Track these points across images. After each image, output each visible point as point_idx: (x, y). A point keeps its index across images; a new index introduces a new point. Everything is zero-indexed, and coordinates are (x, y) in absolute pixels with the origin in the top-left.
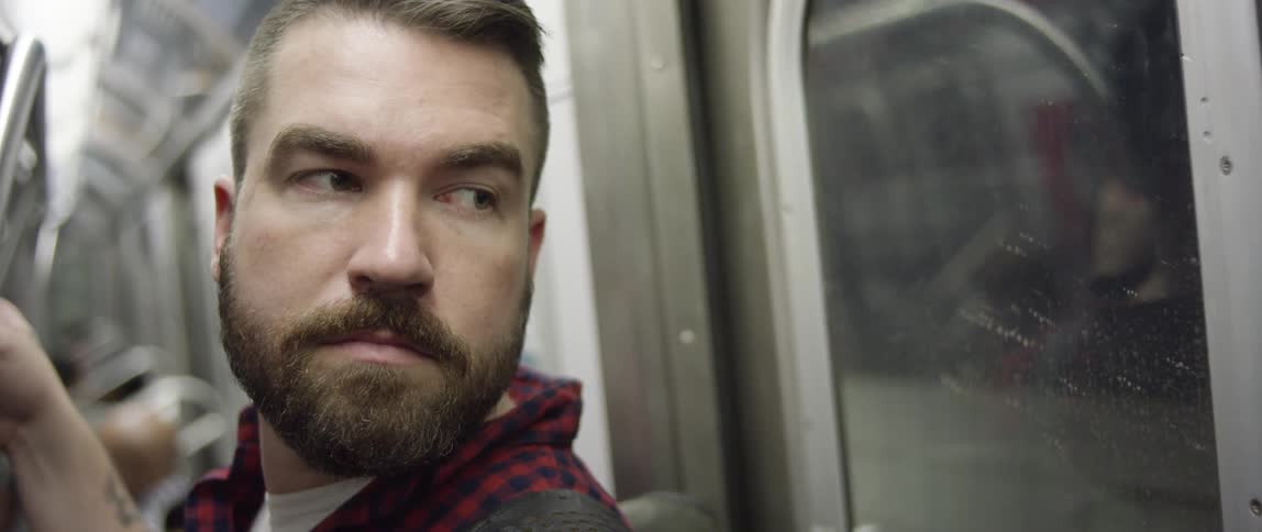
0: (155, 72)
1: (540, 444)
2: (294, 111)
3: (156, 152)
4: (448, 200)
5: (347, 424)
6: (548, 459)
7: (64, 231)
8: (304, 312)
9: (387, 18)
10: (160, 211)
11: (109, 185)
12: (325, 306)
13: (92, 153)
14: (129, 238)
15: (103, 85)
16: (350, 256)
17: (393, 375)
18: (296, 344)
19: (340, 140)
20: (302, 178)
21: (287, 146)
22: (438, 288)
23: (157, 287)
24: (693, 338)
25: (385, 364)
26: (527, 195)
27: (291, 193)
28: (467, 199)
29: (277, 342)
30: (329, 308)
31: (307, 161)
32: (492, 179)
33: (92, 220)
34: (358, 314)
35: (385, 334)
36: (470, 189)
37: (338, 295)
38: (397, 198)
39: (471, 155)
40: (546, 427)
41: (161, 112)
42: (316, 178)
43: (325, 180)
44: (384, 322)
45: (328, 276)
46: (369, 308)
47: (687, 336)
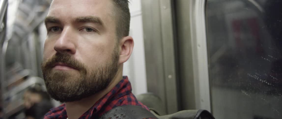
3: (31, 24)
7: (10, 42)
10: (32, 38)
11: (20, 32)
13: (16, 24)
14: (24, 44)
15: (19, 9)
23: (30, 56)
24: (171, 77)
33: (16, 40)
41: (33, 15)
47: (170, 76)
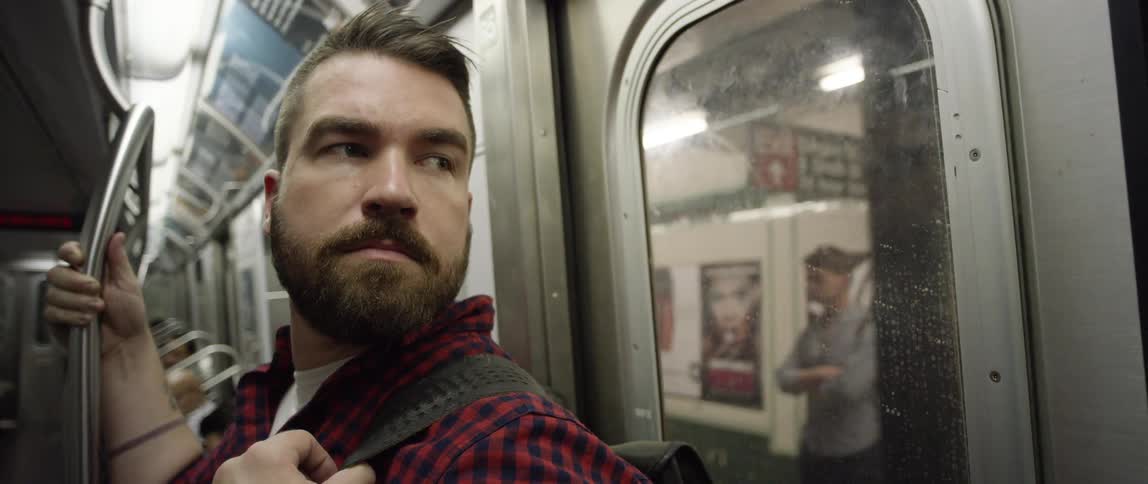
0: (213, 171)
1: (470, 331)
2: (323, 109)
4: (422, 165)
5: (364, 301)
6: (477, 339)
8: (333, 231)
9: (381, 53)
12: (347, 227)
15: (181, 179)
16: (365, 190)
17: (394, 269)
18: (328, 251)
19: (356, 122)
20: (328, 150)
21: (319, 130)
22: (419, 216)
25: (389, 262)
26: (468, 167)
27: (321, 161)
28: (434, 162)
29: (314, 254)
30: (351, 227)
31: (331, 138)
32: (450, 152)
34: (371, 229)
35: (387, 242)
36: (435, 157)
37: (356, 218)
38: (393, 158)
39: (438, 135)
40: (472, 321)
42: (336, 149)
43: (343, 151)
44: (388, 234)
45: (348, 208)
46: (378, 225)
47: (556, 295)
